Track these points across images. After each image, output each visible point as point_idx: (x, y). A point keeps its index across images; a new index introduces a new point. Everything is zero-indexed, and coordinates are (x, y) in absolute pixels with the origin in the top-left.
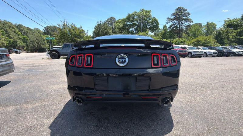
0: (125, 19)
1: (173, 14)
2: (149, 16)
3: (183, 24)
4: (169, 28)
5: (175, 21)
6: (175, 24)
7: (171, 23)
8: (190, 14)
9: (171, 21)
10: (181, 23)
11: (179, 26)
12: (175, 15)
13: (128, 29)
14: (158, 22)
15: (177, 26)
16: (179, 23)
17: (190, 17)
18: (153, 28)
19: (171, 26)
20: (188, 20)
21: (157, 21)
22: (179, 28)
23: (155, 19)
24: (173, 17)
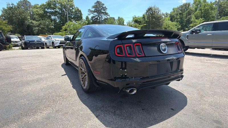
0: (45, 5)
1: (93, 7)
2: (73, 6)
3: (102, 16)
4: (91, 19)
5: (96, 13)
6: (96, 16)
7: (92, 15)
8: (107, 9)
9: (93, 13)
10: (101, 16)
11: (99, 18)
12: (95, 8)
13: (50, 17)
14: (81, 13)
15: (97, 18)
16: (99, 16)
17: (107, 11)
18: (77, 18)
19: (92, 17)
20: (106, 14)
21: (80, 11)
22: (100, 20)
23: (78, 9)
24: (93, 9)
